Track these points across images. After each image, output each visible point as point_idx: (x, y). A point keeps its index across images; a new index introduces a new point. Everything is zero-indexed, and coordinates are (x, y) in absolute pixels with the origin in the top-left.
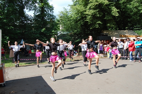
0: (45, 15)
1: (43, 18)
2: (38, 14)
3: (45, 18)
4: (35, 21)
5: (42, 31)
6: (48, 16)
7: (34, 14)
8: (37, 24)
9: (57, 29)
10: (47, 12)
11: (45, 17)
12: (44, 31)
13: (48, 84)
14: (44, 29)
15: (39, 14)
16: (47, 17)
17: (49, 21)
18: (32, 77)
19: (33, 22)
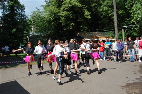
0: (16, 15)
1: (13, 18)
2: (7, 13)
3: (15, 18)
4: (4, 21)
5: (12, 32)
6: (19, 16)
7: (2, 13)
8: (7, 24)
9: (29, 30)
10: (17, 12)
11: (16, 17)
12: (15, 32)
13: (25, 89)
14: (14, 30)
15: (8, 13)
16: (18, 17)
17: (20, 21)
18: (6, 83)
19: (2, 22)
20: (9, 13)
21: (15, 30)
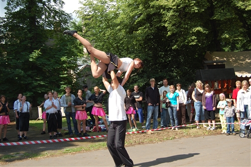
0: (40, 13)
1: (33, 20)
2: (18, 9)
3: (38, 22)
4: (9, 31)
5: (31, 60)
6: (49, 14)
7: (6, 11)
8: (17, 37)
10: (44, 4)
11: (41, 18)
12: (38, 58)
14: (36, 54)
15: (21, 10)
16: (46, 17)
17: (51, 30)
19: (4, 34)
20: (22, 7)
21: (38, 54)
